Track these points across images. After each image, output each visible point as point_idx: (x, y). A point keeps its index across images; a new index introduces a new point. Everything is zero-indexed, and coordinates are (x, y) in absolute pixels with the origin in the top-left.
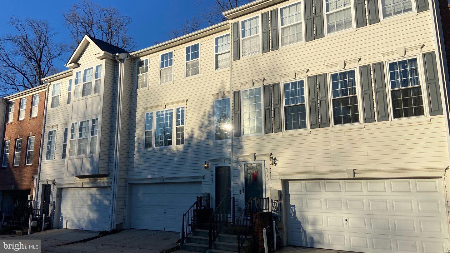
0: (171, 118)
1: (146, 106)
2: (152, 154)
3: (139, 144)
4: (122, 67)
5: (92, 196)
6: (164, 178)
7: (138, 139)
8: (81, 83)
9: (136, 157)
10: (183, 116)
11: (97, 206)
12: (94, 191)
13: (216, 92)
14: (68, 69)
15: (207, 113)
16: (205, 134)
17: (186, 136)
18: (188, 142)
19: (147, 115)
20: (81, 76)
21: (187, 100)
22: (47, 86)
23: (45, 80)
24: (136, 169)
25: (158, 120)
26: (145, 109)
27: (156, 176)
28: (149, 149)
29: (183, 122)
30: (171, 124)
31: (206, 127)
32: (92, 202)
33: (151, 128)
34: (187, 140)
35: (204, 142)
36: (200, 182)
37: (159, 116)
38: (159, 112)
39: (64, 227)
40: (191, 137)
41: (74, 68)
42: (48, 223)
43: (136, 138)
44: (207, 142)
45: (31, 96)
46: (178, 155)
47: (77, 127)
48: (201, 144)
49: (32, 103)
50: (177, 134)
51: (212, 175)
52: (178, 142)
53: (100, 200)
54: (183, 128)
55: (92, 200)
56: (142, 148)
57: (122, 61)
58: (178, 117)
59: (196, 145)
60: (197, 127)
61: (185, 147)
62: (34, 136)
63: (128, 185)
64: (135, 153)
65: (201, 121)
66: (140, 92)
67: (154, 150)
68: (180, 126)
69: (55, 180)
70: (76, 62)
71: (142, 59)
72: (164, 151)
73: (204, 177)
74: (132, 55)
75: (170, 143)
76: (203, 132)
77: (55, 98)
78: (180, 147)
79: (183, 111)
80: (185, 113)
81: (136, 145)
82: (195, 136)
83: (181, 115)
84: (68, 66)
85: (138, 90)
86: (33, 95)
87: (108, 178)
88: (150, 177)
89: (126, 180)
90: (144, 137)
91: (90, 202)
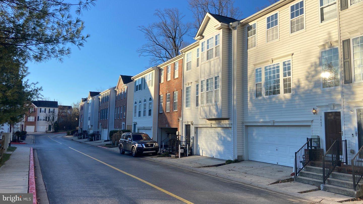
0: (278, 71)
1: (255, 63)
2: (262, 102)
3: (251, 94)
4: (235, 33)
5: (218, 134)
6: (274, 122)
7: (250, 90)
8: (206, 50)
9: (250, 105)
10: (289, 68)
11: (223, 142)
12: (219, 130)
13: (322, 43)
14: (196, 40)
15: (314, 64)
16: (312, 83)
17: (293, 86)
18: (295, 91)
19: (257, 70)
20: (205, 45)
21: (293, 54)
22: (183, 55)
23: (181, 51)
24: (250, 115)
25: (266, 73)
26: (255, 65)
27: (267, 119)
28: (260, 98)
29: (289, 74)
30: (278, 76)
31: (313, 76)
32: (219, 139)
33: (261, 80)
34: (294, 89)
35: (311, 90)
36: (310, 126)
37: (267, 70)
38: (267, 66)
39: (201, 155)
40: (298, 87)
41: (200, 40)
42: (191, 151)
43: (248, 89)
44: (314, 90)
45: (174, 64)
46: (285, 102)
47: (205, 83)
48: (308, 92)
49: (174, 69)
50: (284, 84)
51: (321, 120)
52: (286, 91)
53: (224, 137)
54: (290, 79)
55: (218, 137)
56: (254, 98)
57: (234, 28)
58: (285, 69)
59: (303, 93)
60: (304, 77)
61: (293, 96)
62: (177, 91)
63: (244, 126)
64: (248, 101)
65: (308, 72)
66: (250, 52)
67: (264, 99)
68: (287, 77)
69: (192, 122)
70: (201, 35)
71: (251, 24)
72: (273, 99)
73: (312, 121)
74: (242, 22)
75: (279, 92)
76: (310, 82)
77: (189, 63)
78: (288, 95)
79: (289, 64)
80: (291, 65)
81: (249, 95)
82: (302, 85)
83: (287, 68)
84: (196, 38)
85: (248, 50)
86: (174, 63)
87: (229, 121)
88: (262, 120)
89: (243, 123)
90: (255, 88)
91: (217, 138)
